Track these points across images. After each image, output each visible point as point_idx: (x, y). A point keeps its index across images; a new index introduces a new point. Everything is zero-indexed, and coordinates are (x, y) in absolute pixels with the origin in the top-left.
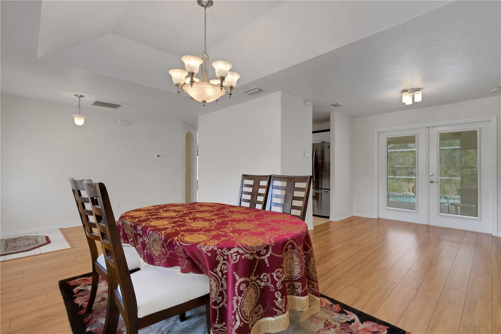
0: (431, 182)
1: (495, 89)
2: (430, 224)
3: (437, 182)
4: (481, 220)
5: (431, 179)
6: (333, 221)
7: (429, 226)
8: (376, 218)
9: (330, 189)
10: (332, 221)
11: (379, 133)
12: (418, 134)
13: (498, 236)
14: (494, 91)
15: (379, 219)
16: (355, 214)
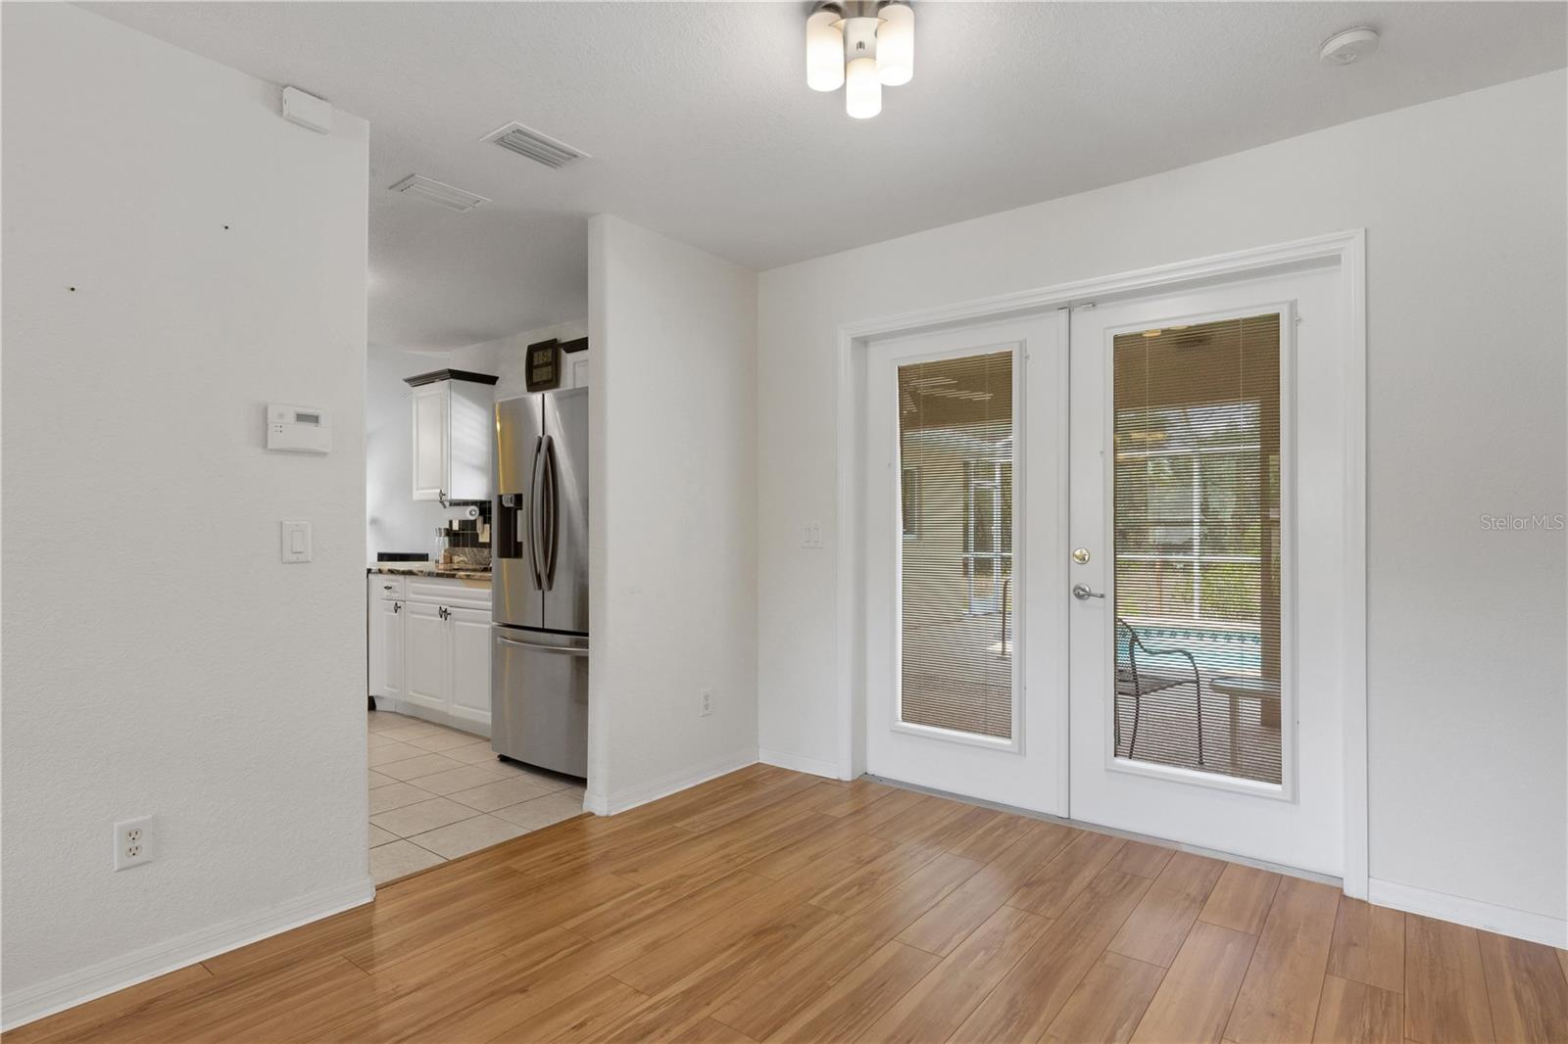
0: (1079, 597)
1: (1345, 39)
2: (1074, 816)
3: (1102, 596)
4: (1295, 799)
5: (1082, 576)
6: (597, 813)
7: (1070, 831)
8: (845, 774)
9: (587, 635)
10: (593, 814)
11: (863, 342)
12: (1022, 344)
13: (1373, 902)
14: (1342, 54)
15: (863, 784)
16: (767, 757)
